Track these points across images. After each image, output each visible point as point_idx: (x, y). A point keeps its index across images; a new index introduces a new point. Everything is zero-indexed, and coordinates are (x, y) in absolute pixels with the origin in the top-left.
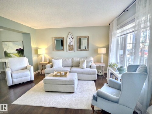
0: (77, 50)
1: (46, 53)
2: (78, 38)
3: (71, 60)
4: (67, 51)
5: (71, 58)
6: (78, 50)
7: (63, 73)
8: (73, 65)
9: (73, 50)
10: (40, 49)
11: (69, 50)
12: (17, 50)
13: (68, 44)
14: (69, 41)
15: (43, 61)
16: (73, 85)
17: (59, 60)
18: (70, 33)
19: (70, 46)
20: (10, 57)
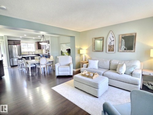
0: (118, 51)
1: (86, 54)
2: (120, 36)
3: (109, 62)
4: (106, 52)
5: (110, 60)
6: (120, 51)
7: (92, 74)
8: (110, 68)
9: (113, 51)
10: (82, 49)
11: (109, 51)
12: (67, 50)
13: (108, 44)
14: (109, 41)
15: (84, 60)
16: (97, 89)
17: (95, 61)
18: (111, 32)
19: (110, 46)
20: (64, 55)
